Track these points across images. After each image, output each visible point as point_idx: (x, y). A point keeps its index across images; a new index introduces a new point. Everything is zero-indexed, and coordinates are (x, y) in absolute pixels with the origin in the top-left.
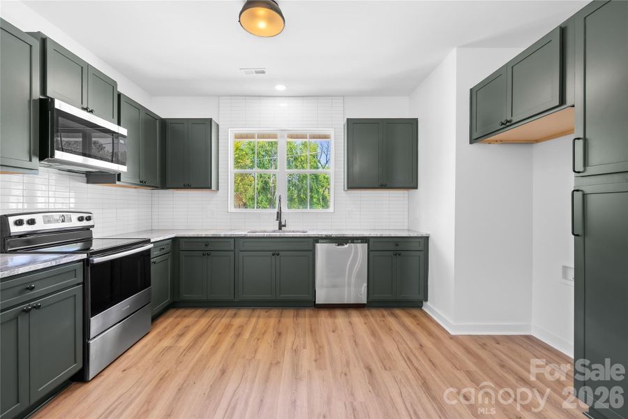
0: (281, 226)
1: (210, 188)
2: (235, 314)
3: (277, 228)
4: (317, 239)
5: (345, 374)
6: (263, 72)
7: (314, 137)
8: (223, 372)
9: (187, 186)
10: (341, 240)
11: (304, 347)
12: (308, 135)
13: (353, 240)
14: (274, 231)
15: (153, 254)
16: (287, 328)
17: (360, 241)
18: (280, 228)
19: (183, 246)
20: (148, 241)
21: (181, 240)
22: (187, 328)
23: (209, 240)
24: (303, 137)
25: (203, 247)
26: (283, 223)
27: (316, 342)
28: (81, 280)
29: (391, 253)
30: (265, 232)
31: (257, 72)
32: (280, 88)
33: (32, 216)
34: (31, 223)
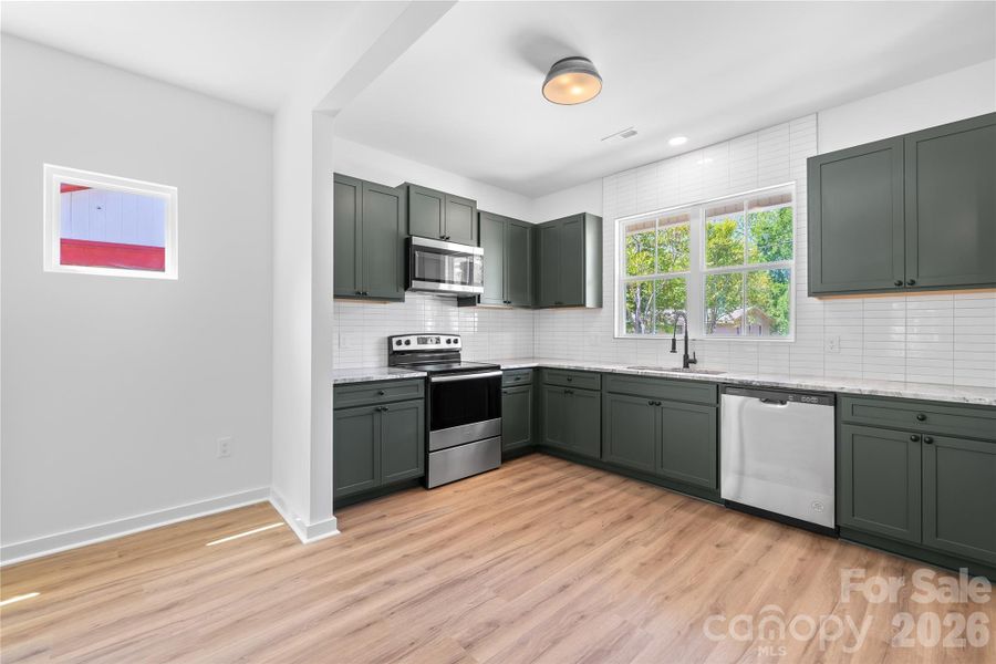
0: (688, 362)
1: (584, 305)
2: (598, 478)
3: (682, 365)
4: (723, 387)
5: (667, 598)
6: (634, 133)
7: (759, 204)
8: (526, 527)
9: (559, 305)
10: (774, 394)
11: (646, 545)
12: (746, 203)
13: (800, 395)
14: (675, 370)
15: (505, 382)
16: (648, 516)
17: (814, 398)
18: (686, 366)
19: (547, 378)
20: (498, 368)
21: (545, 371)
22: (535, 475)
23: (570, 373)
24: (737, 208)
25: (566, 383)
26: (691, 357)
27: (671, 546)
28: (422, 395)
29: (907, 436)
30: (661, 369)
31: (625, 136)
32: (678, 142)
33: (408, 338)
34: (408, 343)
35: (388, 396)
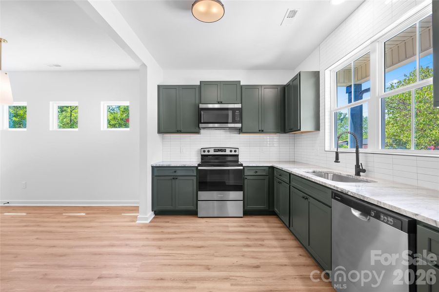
9: (291, 130)
15: (246, 173)
18: (358, 174)
21: (275, 169)
33: (209, 149)
34: (208, 151)
35: (179, 173)
